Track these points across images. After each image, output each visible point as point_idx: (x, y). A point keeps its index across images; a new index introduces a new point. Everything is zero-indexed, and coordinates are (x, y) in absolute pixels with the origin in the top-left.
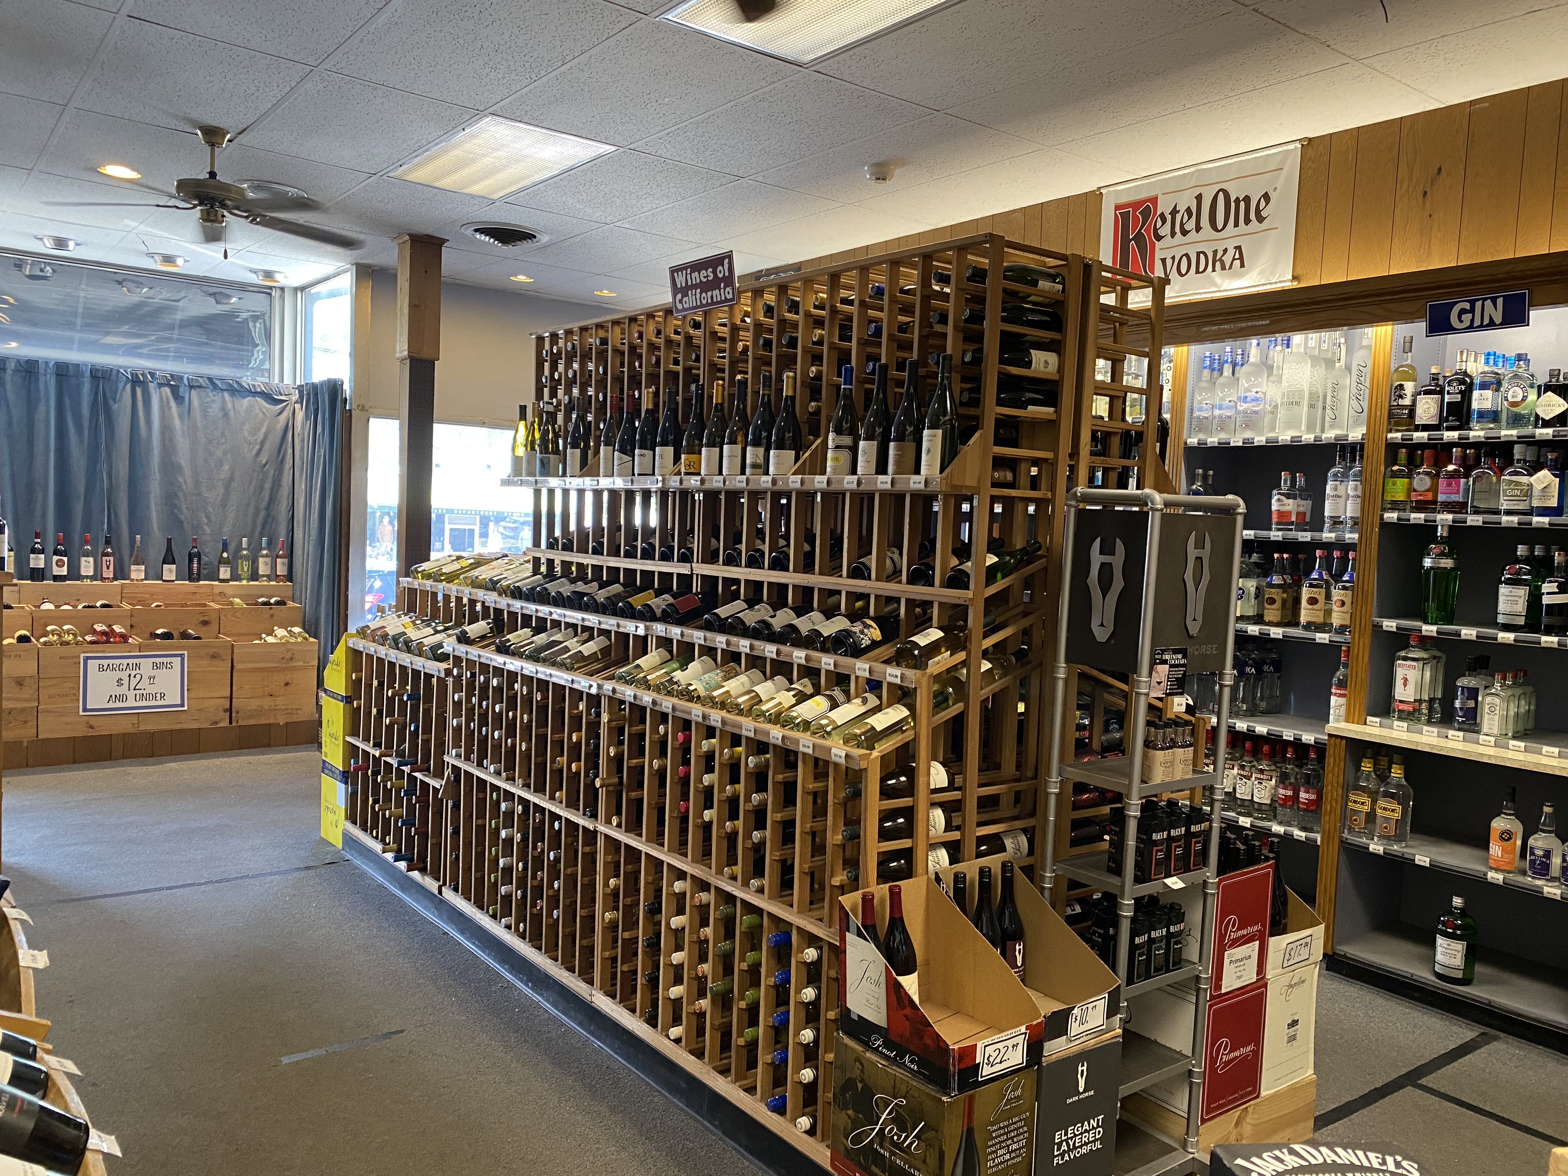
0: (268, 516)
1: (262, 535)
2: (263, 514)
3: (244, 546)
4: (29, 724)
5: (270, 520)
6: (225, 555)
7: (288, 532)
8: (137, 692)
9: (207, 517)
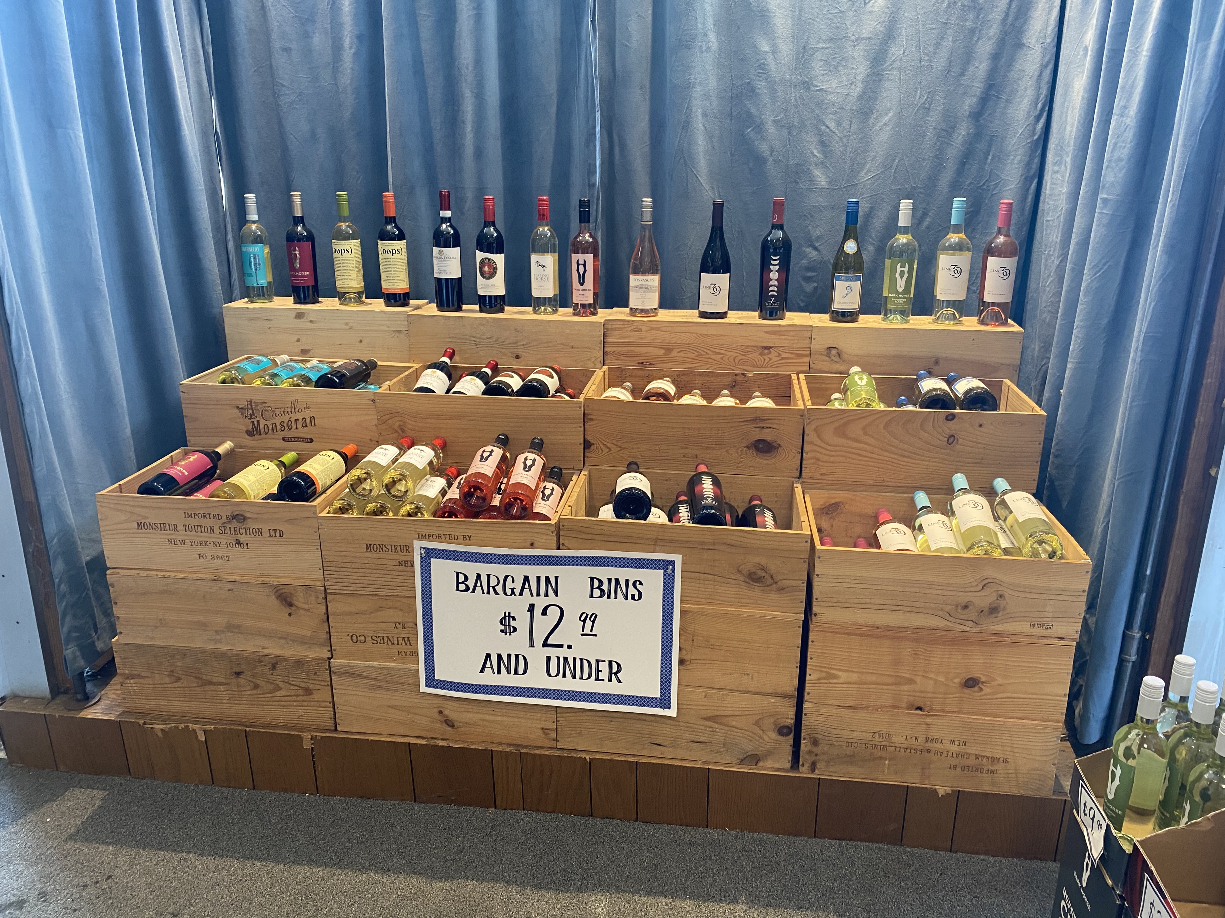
0: (977, 136)
1: (955, 189)
2: (963, 130)
3: (903, 220)
4: (316, 696)
5: (981, 146)
6: (851, 247)
7: (1027, 180)
8: (553, 652)
9: (823, 144)
